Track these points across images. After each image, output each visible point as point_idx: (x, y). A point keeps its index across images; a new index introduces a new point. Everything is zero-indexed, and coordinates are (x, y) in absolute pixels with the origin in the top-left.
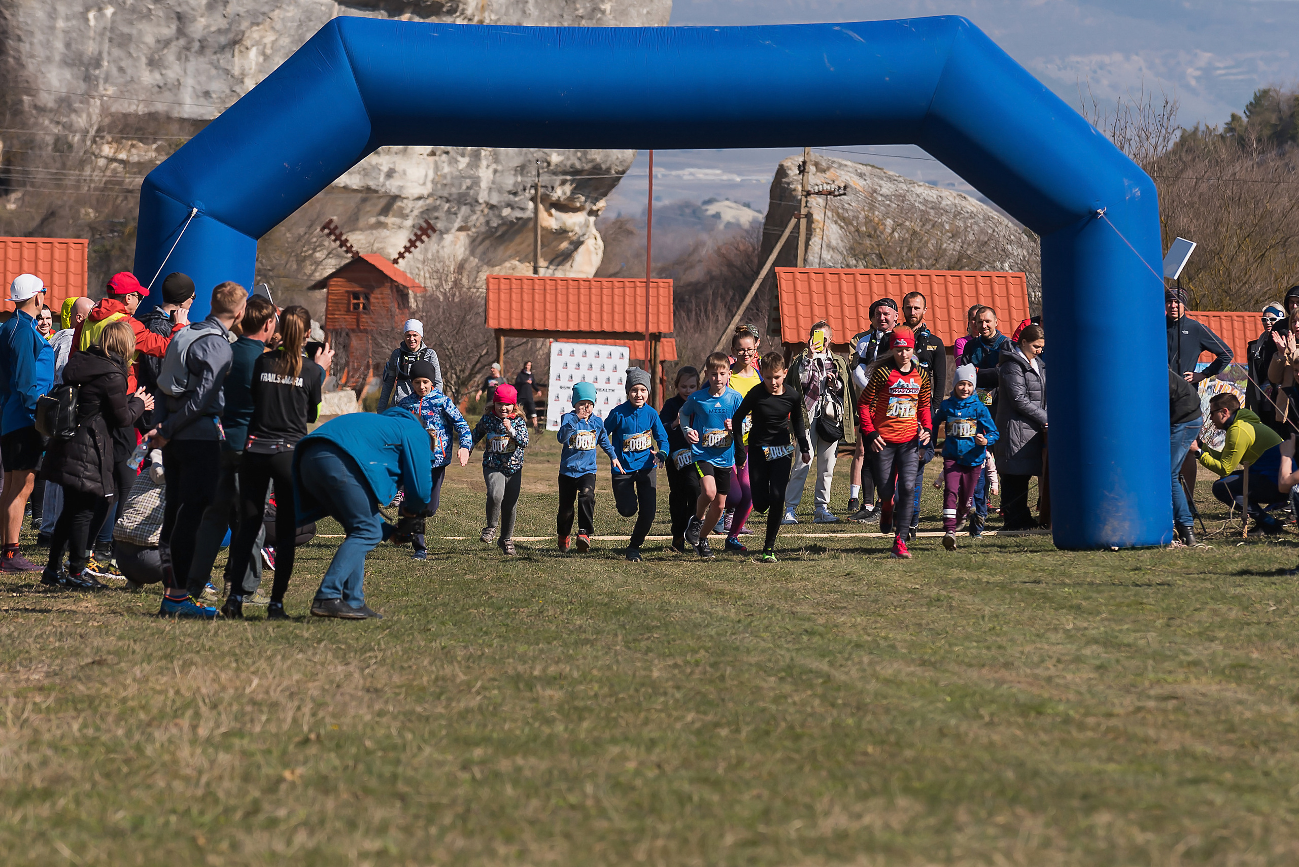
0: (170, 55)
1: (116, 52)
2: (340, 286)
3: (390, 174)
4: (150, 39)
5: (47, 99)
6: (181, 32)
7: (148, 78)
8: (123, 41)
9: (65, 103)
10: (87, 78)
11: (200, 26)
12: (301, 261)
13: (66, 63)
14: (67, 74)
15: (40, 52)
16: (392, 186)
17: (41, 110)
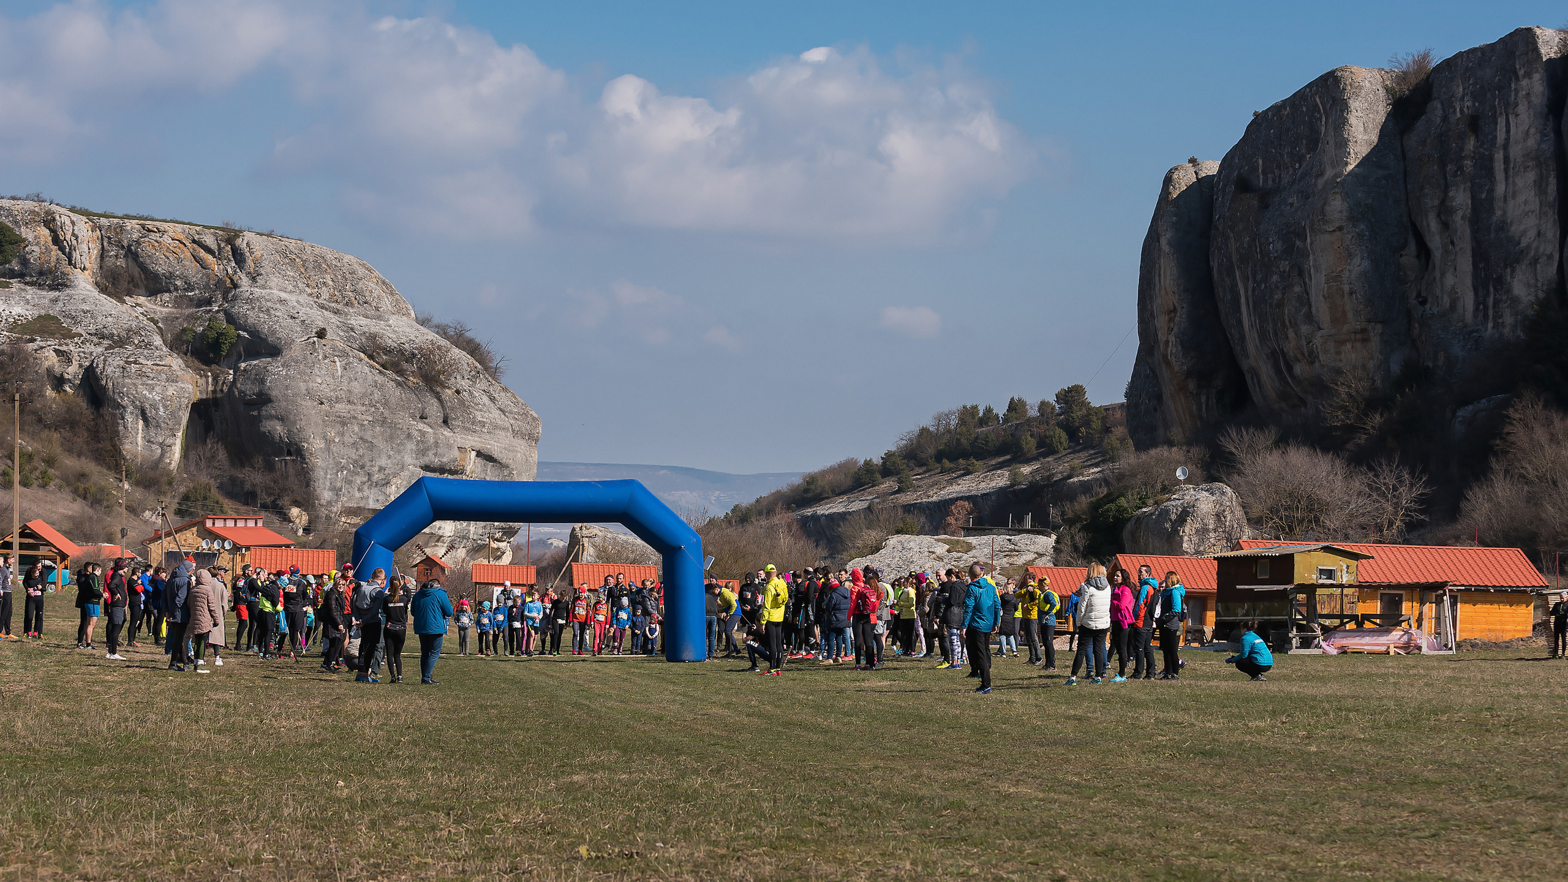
0: (365, 487)
1: (347, 486)
2: (422, 567)
3: (439, 528)
4: (359, 482)
5: (323, 502)
6: (369, 479)
7: (358, 495)
8: (350, 482)
9: (329, 503)
10: (337, 495)
11: (375, 478)
12: (409, 558)
13: (330, 490)
14: (330, 493)
15: (322, 486)
16: (440, 533)
17: (322, 505)
